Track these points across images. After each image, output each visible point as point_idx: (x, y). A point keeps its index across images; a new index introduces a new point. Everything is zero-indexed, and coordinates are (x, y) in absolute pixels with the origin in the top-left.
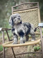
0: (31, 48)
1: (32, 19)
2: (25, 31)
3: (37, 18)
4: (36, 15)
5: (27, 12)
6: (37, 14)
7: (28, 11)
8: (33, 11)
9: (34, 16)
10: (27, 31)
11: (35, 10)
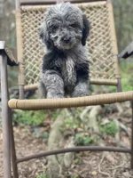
0: (61, 143)
4: (102, 23)
6: (106, 25)
8: (91, 9)
9: (94, 25)
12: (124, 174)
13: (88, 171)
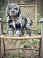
1: (29, 15)
2: (23, 25)
3: (33, 15)
4: (33, 11)
5: (24, 7)
7: (26, 7)
8: (30, 7)
9: (31, 12)
10: (24, 25)
11: (33, 6)
12: (37, 57)
13: (26, 55)
